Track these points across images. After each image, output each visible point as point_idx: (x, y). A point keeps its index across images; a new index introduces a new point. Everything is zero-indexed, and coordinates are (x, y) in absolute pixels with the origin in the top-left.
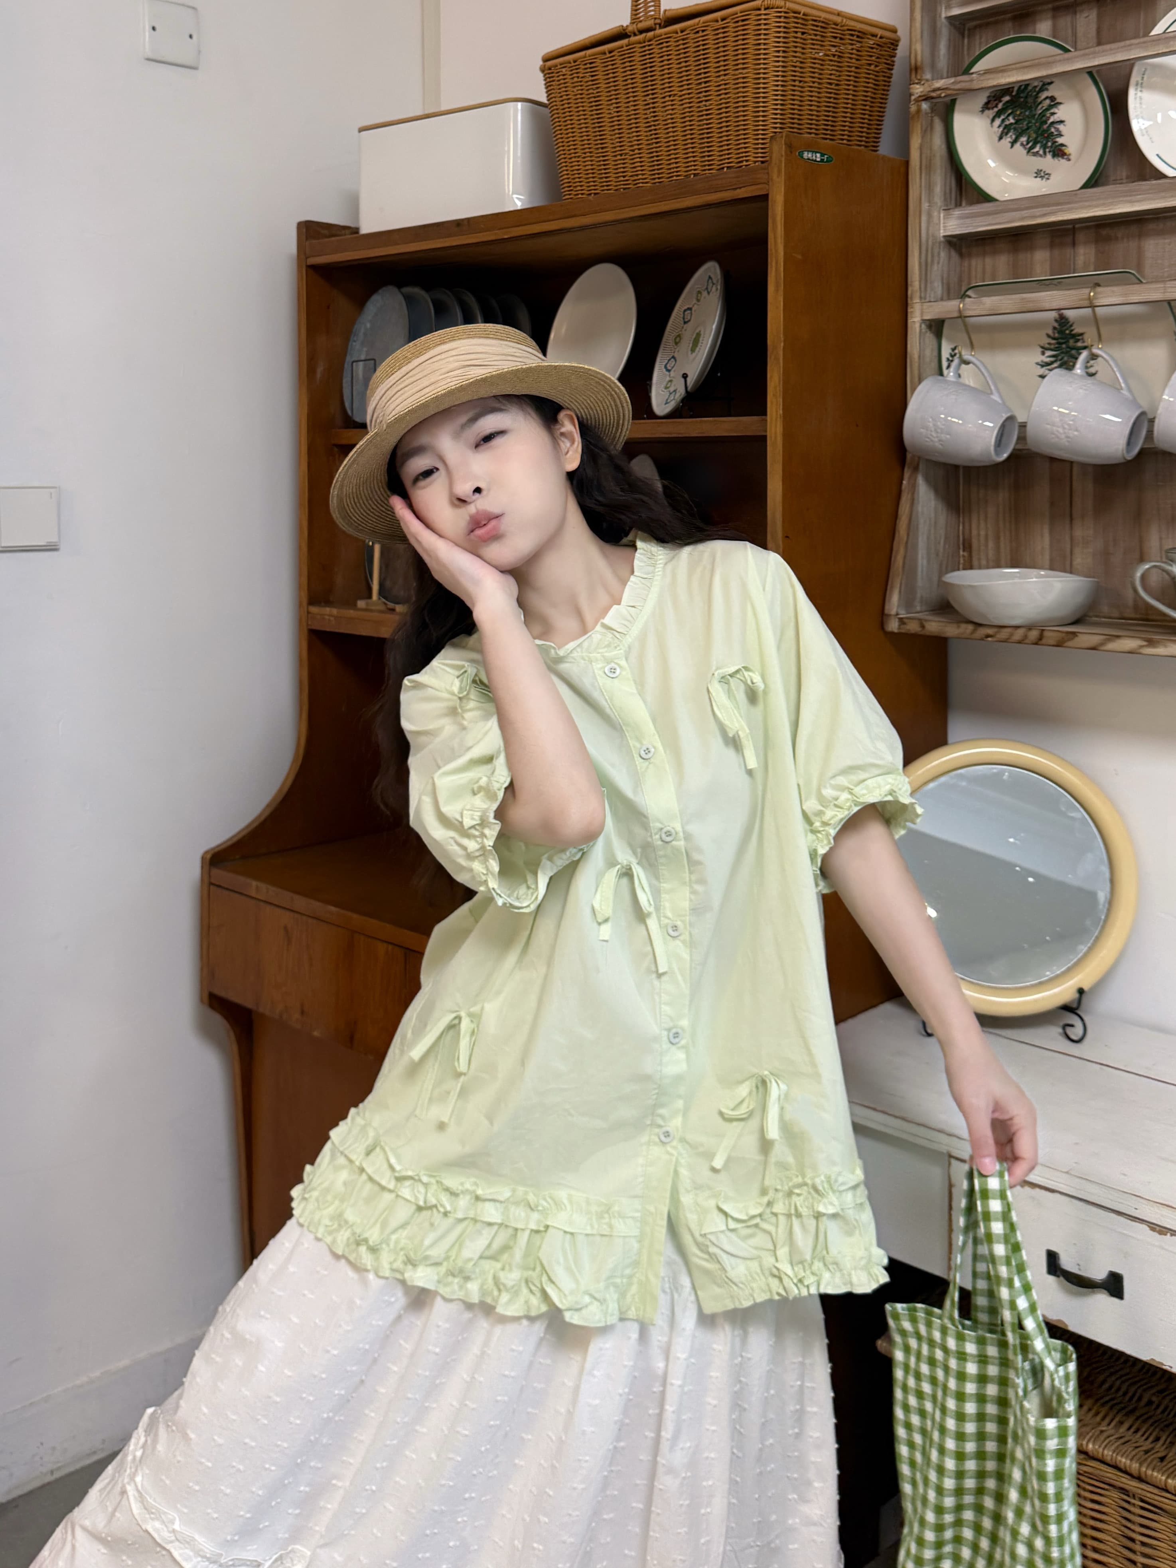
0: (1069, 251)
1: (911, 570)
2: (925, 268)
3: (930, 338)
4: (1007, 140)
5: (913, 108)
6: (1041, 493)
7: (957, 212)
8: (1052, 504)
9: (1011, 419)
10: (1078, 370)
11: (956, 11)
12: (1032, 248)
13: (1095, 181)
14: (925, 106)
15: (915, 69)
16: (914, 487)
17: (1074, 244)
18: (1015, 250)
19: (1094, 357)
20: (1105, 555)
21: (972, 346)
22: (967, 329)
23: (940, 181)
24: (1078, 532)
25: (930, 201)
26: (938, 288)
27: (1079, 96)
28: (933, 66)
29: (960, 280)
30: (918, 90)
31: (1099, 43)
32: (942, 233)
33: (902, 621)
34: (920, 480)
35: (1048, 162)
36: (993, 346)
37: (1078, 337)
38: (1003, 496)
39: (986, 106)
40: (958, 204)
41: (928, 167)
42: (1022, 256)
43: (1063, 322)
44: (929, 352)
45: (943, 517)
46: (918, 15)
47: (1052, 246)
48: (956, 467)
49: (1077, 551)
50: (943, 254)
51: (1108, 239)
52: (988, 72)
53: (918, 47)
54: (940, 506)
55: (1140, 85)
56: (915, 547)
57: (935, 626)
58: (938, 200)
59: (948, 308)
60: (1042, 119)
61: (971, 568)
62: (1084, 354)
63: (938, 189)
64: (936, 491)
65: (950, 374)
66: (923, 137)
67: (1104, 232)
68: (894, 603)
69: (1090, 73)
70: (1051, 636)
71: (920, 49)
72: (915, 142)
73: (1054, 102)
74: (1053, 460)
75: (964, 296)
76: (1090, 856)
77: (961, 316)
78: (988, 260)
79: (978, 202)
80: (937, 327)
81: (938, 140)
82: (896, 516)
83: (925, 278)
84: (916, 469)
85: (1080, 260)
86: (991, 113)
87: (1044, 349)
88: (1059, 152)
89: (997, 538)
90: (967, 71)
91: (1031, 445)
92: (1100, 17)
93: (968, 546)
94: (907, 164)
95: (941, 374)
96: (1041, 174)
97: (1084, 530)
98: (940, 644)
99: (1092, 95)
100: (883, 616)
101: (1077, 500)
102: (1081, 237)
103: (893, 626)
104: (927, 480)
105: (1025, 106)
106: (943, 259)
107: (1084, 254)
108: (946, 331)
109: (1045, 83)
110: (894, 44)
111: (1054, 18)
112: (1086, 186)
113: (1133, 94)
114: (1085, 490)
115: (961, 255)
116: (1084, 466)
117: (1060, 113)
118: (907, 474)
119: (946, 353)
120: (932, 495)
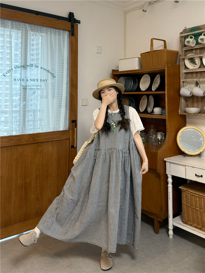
0: (197, 74)
1: (181, 108)
2: (182, 76)
3: (183, 83)
4: (190, 63)
5: (180, 59)
6: (195, 100)
7: (185, 70)
8: (197, 101)
9: (191, 92)
10: (198, 87)
11: (185, 50)
12: (193, 74)
13: (200, 67)
14: (182, 59)
15: (180, 56)
16: (181, 99)
17: (198, 74)
18: (192, 74)
19: (200, 86)
20: (202, 106)
21: (187, 84)
22: (187, 82)
23: (183, 67)
24: (199, 104)
25: (182, 69)
26: (184, 78)
27: (198, 59)
28: (182, 55)
29: (186, 77)
30: (181, 58)
31: (200, 54)
32: (184, 72)
33: (180, 113)
34: (182, 98)
35: (195, 65)
36: (190, 84)
37: (198, 83)
38: (191, 100)
39: (188, 59)
40: (186, 69)
41: (182, 65)
42: (193, 75)
43: (197, 82)
44: (183, 85)
45: (185, 102)
46: (181, 50)
47: (196, 74)
48: (186, 97)
49: (199, 106)
50: (184, 74)
51: (201, 73)
52: (188, 56)
53: (181, 53)
54: (184, 101)
55: (203, 58)
56: (182, 105)
57: (184, 114)
58: (183, 69)
59: (185, 80)
60: (194, 61)
61: (188, 107)
62: (199, 85)
63: (183, 68)
64: (184, 99)
65: (185, 87)
66: (181, 62)
67: (201, 72)
68: (179, 111)
69: (198, 57)
70: (196, 114)
71: (181, 54)
72: (181, 63)
73: (195, 59)
74: (196, 96)
75: (186, 79)
76: (201, 138)
77: (186, 81)
78: (189, 75)
79: (188, 69)
80: (183, 82)
81: (183, 63)
82: (179, 102)
83: (182, 77)
84: (182, 97)
85: (198, 75)
86: (189, 60)
87: (195, 84)
88: (196, 64)
89: (191, 104)
90: (186, 56)
91: (194, 95)
92: (200, 51)
93: (188, 105)
94: (180, 65)
95: (184, 87)
96: (194, 66)
97: (200, 104)
98: (185, 116)
99: (199, 59)
100: (178, 113)
101: (199, 100)
102: (198, 73)
103: (179, 114)
104: (183, 98)
105: (192, 60)
106: (184, 75)
107: (199, 75)
108: (184, 82)
109: (194, 58)
110: (178, 53)
111: (195, 50)
112: (199, 68)
113: (203, 59)
114: (200, 99)
115: (186, 74)
116: (200, 97)
117: (196, 60)
118: (181, 97)
119: (185, 85)
120: (183, 100)
